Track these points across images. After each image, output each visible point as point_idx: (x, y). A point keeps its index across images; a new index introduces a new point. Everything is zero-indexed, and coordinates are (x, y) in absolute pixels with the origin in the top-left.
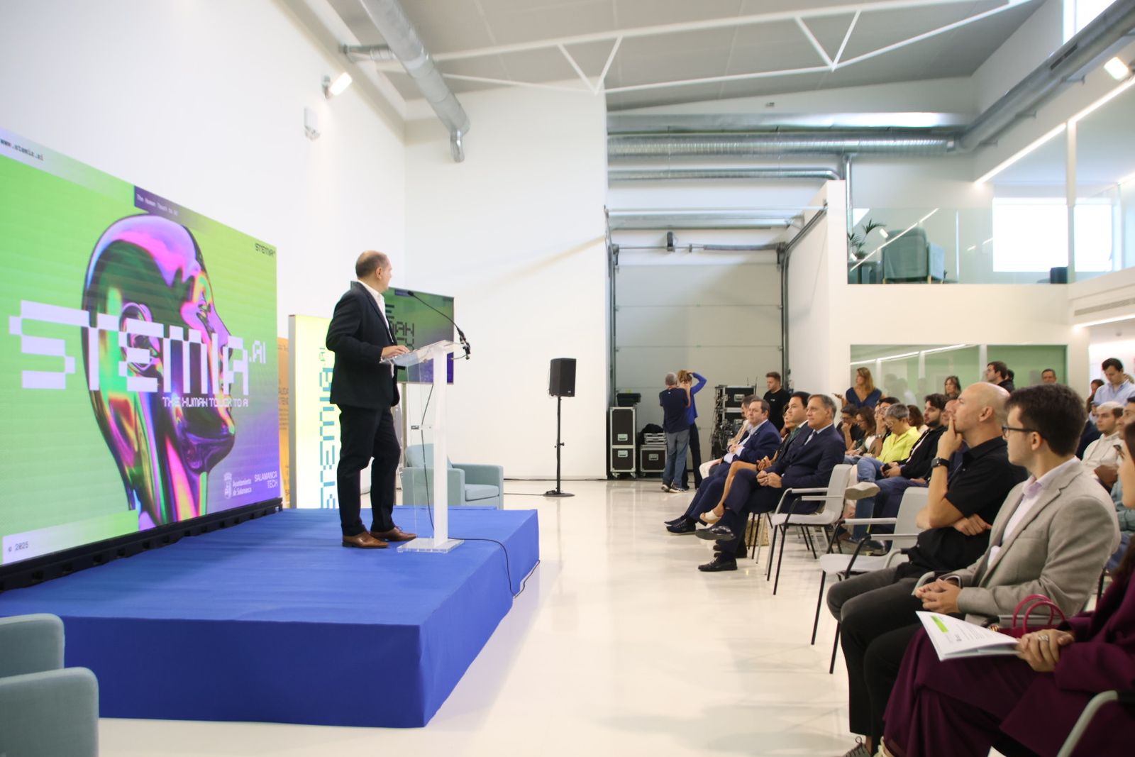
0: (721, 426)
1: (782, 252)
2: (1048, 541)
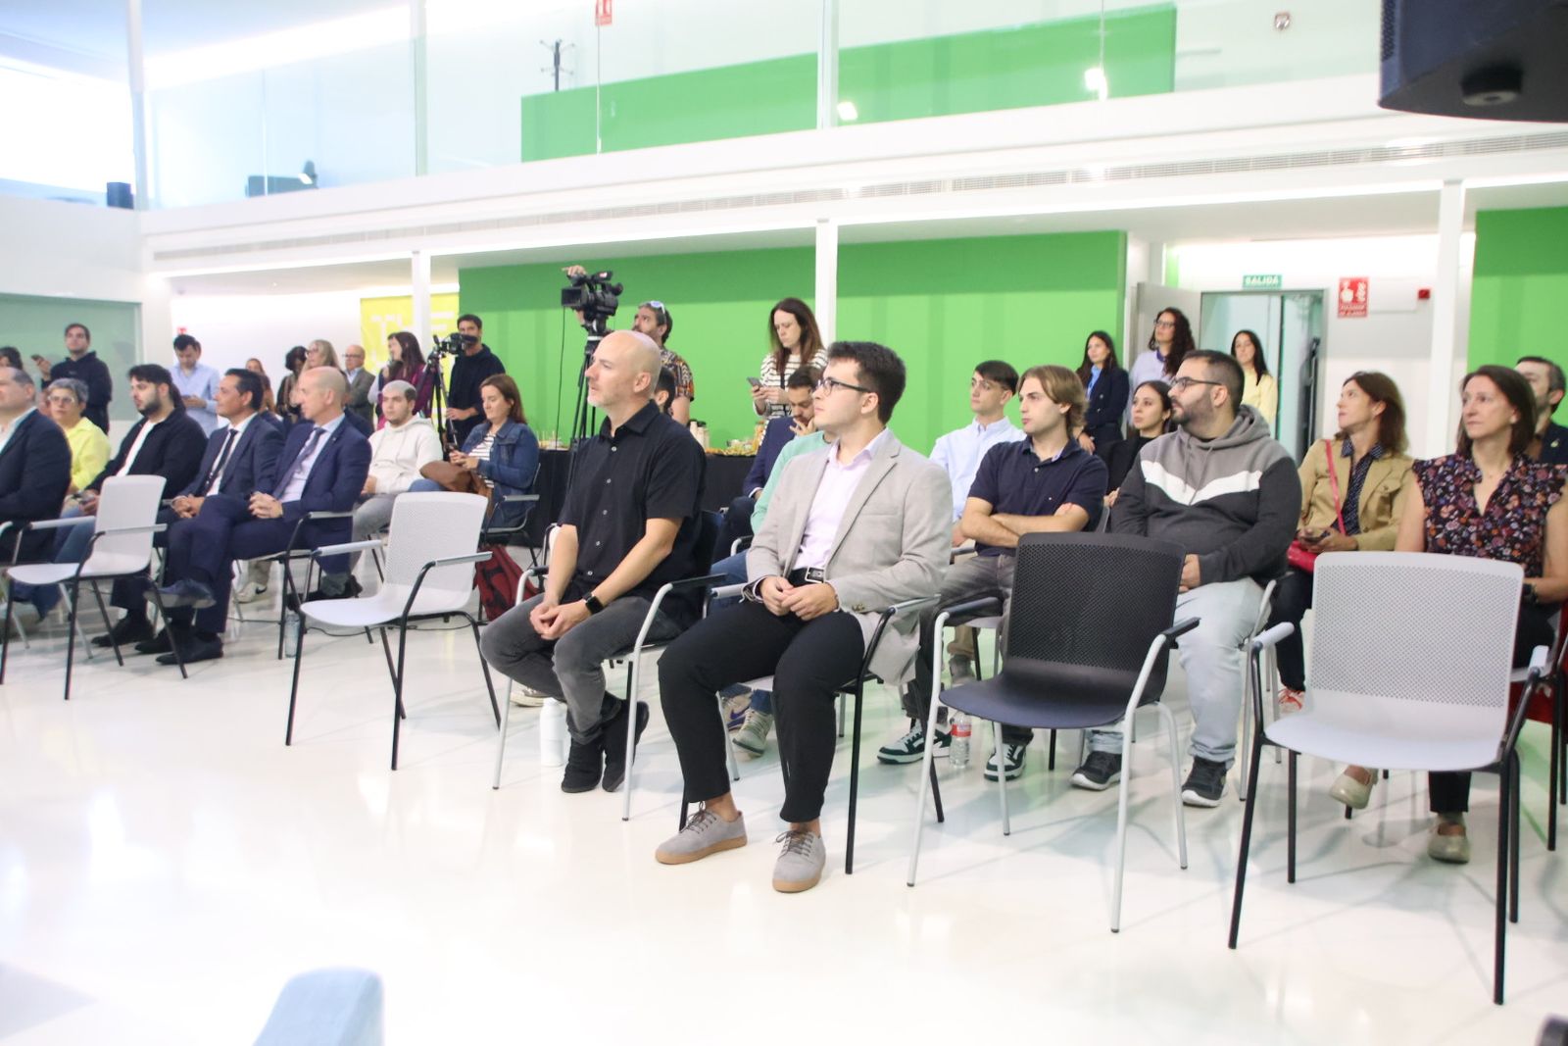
2: (904, 516)
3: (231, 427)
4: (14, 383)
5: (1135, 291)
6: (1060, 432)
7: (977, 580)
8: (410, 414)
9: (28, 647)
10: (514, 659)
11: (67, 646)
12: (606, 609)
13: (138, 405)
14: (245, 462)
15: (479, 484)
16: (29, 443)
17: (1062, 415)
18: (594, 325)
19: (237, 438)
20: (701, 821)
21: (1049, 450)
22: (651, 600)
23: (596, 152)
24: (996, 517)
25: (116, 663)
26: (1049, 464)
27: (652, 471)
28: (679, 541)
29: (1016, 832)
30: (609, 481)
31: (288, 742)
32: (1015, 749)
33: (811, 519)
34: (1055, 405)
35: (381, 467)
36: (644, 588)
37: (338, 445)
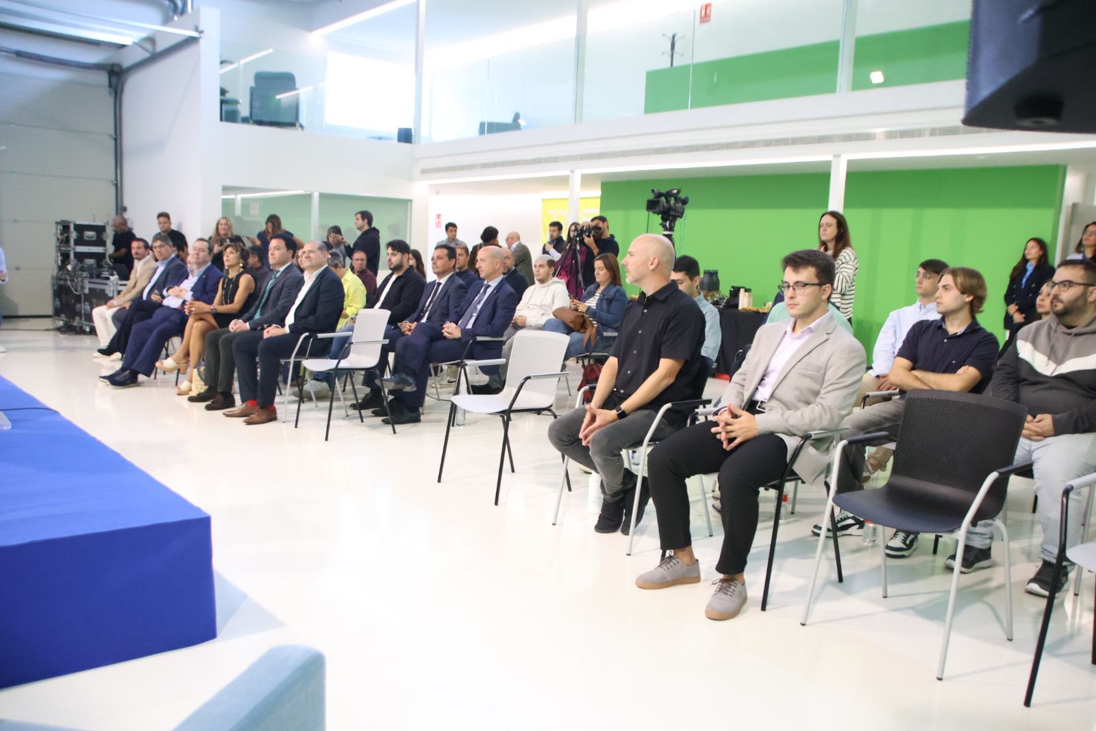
0: (69, 267)
1: (116, 75)
2: (825, 374)
3: (437, 281)
4: (318, 252)
5: (1070, 209)
6: (965, 314)
7: (894, 415)
8: (551, 275)
9: (317, 406)
10: (567, 444)
11: (329, 409)
12: (629, 417)
13: (390, 265)
14: (444, 303)
15: (588, 323)
16: (321, 287)
17: (967, 303)
18: (668, 224)
19: (441, 287)
20: (668, 563)
21: (956, 327)
22: (657, 413)
23: (687, 108)
24: (915, 373)
25: (360, 420)
26: (955, 337)
27: (667, 326)
28: (680, 375)
29: (891, 597)
30: (640, 332)
31: (439, 481)
32: (908, 536)
33: (769, 369)
34: (961, 295)
35: (532, 309)
36: (653, 404)
37: (497, 295)
